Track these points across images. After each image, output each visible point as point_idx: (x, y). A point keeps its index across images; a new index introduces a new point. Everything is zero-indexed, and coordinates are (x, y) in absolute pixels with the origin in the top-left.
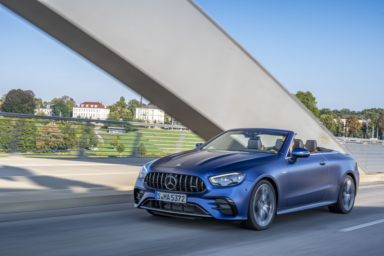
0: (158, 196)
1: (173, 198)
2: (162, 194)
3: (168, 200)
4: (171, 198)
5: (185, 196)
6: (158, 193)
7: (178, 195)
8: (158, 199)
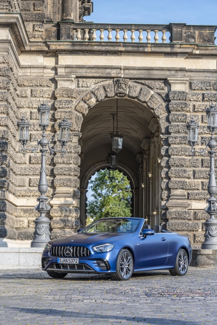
0: (60, 261)
2: (62, 259)
3: (67, 262)
4: (68, 261)
5: (78, 259)
6: (60, 259)
7: (73, 259)
8: (60, 263)
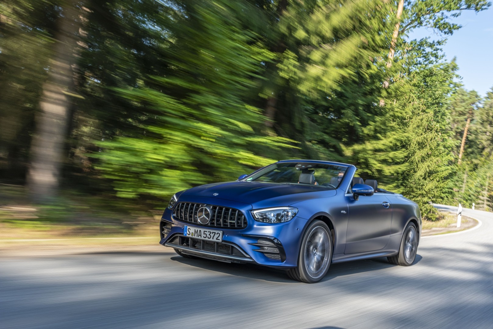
1: (206, 234)
6: (188, 227)
